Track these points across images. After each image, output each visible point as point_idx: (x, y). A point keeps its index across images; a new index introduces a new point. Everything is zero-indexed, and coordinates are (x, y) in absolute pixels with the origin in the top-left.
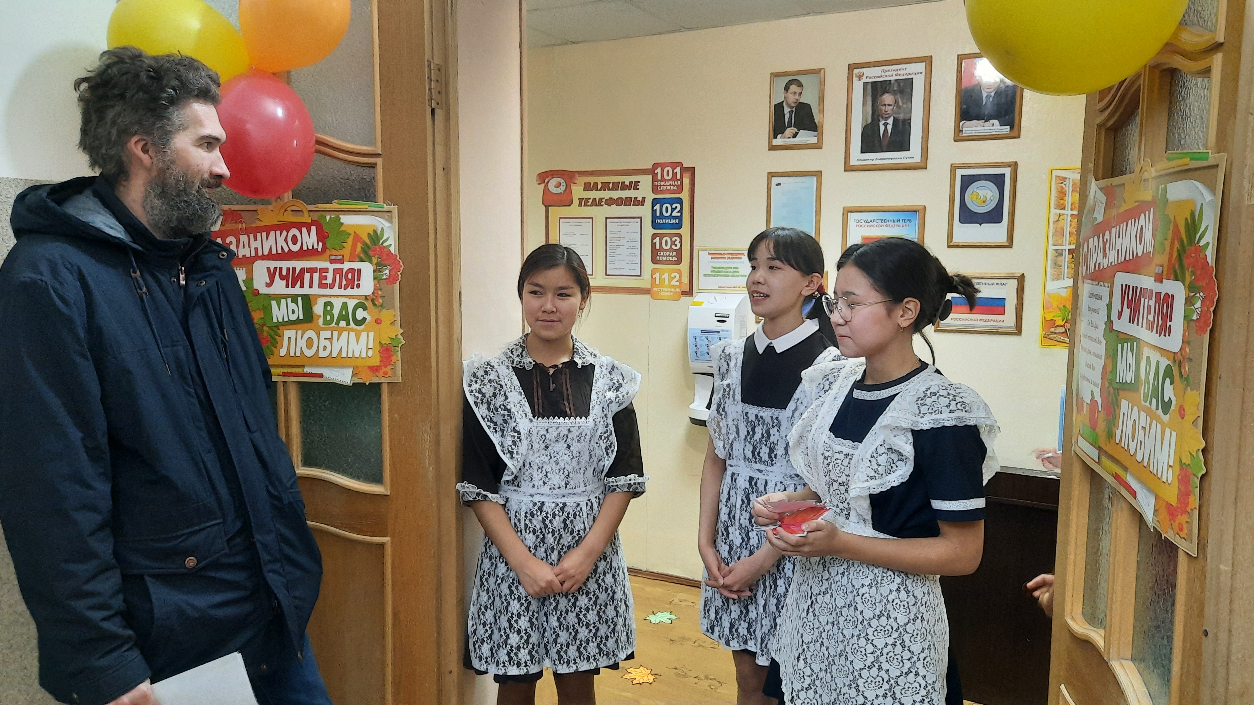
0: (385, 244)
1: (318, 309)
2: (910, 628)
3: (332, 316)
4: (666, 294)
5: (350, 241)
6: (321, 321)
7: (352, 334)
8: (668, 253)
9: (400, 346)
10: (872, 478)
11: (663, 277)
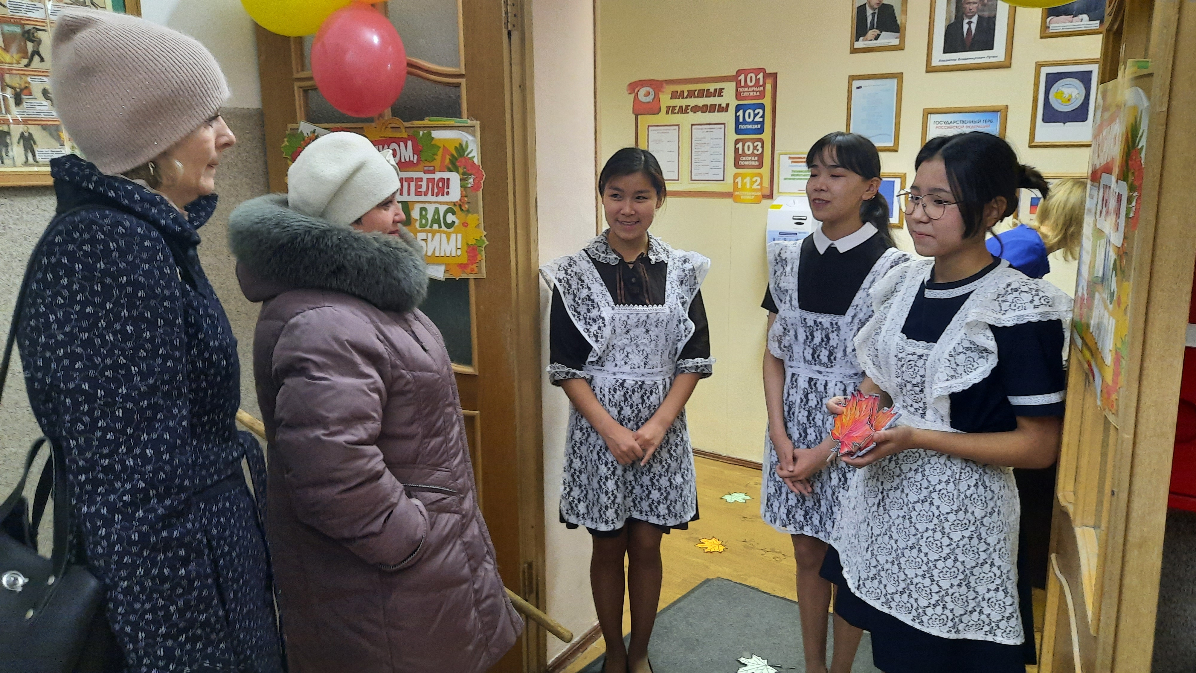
0: (470, 156)
1: (415, 214)
2: (986, 521)
3: (427, 220)
4: (748, 197)
5: (440, 153)
6: (417, 225)
7: (444, 236)
8: (750, 158)
9: (484, 246)
10: (953, 377)
11: (745, 181)
